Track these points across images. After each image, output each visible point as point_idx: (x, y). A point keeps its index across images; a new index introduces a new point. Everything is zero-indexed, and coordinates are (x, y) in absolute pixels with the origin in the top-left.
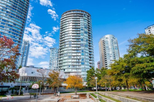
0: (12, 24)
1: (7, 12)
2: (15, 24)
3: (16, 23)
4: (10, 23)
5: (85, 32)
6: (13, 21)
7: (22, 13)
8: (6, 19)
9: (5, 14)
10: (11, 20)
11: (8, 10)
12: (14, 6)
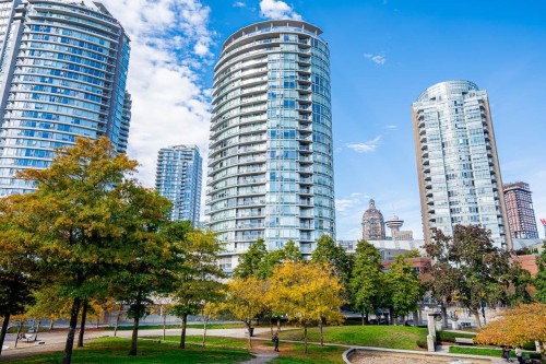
0: (69, 122)
1: (54, 89)
2: (78, 120)
3: (80, 114)
4: (62, 120)
5: (287, 104)
6: (70, 112)
7: (96, 81)
8: (52, 110)
9: (48, 98)
10: (63, 111)
11: (56, 83)
12: (71, 66)
